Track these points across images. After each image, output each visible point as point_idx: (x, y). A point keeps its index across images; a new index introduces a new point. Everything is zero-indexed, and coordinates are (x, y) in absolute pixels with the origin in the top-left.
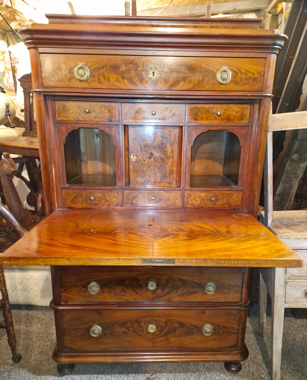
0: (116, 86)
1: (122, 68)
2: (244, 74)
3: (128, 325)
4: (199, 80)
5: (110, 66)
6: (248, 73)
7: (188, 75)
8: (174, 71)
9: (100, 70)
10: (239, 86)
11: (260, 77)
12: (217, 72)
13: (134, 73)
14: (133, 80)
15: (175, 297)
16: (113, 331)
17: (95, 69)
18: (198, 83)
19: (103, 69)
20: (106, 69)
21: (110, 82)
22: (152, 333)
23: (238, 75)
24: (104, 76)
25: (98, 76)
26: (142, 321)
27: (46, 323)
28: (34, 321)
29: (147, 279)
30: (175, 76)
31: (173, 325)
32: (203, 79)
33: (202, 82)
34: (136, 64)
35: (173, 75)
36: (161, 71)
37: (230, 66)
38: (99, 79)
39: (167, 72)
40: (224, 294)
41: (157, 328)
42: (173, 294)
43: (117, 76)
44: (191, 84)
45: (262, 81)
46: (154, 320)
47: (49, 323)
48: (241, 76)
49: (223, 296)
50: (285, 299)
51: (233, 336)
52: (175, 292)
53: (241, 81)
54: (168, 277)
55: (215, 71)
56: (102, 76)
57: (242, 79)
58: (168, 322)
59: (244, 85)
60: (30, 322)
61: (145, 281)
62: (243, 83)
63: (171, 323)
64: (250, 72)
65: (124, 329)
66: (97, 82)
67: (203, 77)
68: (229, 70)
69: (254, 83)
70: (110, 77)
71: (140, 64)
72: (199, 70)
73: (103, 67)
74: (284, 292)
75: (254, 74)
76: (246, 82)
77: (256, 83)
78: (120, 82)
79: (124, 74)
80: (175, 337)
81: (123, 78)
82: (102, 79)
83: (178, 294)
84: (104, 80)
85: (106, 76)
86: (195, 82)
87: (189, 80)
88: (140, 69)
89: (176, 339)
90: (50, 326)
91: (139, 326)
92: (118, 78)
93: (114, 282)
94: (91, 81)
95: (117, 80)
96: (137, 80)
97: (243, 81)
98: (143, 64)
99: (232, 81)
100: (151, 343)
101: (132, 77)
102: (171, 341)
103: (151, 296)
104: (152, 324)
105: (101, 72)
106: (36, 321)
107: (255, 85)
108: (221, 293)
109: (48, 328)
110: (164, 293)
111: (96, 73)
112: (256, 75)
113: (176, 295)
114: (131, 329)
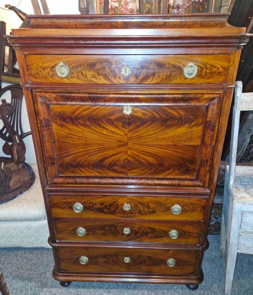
0: (93, 82)
1: (98, 66)
2: (209, 69)
3: (109, 257)
4: (167, 75)
5: (87, 65)
6: (213, 68)
7: (157, 71)
8: (145, 68)
9: (78, 68)
10: (204, 79)
11: (224, 71)
12: (184, 68)
13: (109, 70)
14: (107, 76)
15: (145, 239)
16: (97, 261)
17: (73, 68)
18: (166, 77)
19: (80, 68)
20: (83, 67)
21: (87, 78)
22: (127, 263)
23: (203, 70)
24: (82, 73)
25: (77, 73)
26: (120, 255)
27: (34, 263)
28: (23, 262)
29: (123, 227)
30: (145, 72)
31: (144, 258)
32: (171, 74)
33: (170, 77)
34: (110, 62)
35: (144, 71)
36: (132, 68)
37: (197, 62)
38: (77, 76)
39: (138, 68)
40: (185, 239)
41: (131, 260)
42: (143, 237)
43: (93, 73)
44: (159, 79)
45: (226, 75)
46: (129, 255)
47: (37, 263)
48: (206, 70)
49: (184, 240)
50: (238, 246)
51: (191, 267)
52: (145, 236)
53: (206, 75)
54: (140, 226)
55: (182, 67)
56: (80, 73)
57: (207, 73)
58: (140, 256)
59: (208, 79)
60: (20, 263)
61: (121, 228)
62: (208, 77)
63: (142, 257)
64: (215, 67)
65: (106, 259)
66: (76, 78)
67: (171, 72)
68: (195, 66)
69: (219, 76)
70: (87, 74)
71: (113, 62)
72: (167, 66)
73: (81, 66)
74: (238, 241)
75: (218, 68)
76: (211, 76)
77: (220, 76)
78: (96, 78)
79: (100, 71)
80: (146, 266)
81: (99, 74)
82: (80, 75)
83: (148, 237)
84: (82, 76)
85: (84, 73)
86: (163, 77)
87: (158, 75)
88: (114, 66)
89: (146, 267)
90: (38, 266)
91: (117, 258)
92: (95, 75)
93: (97, 228)
94: (70, 78)
95: (94, 76)
96: (111, 76)
97: (208, 75)
98: (116, 62)
99: (197, 76)
100: (127, 270)
101: (107, 73)
102: (142, 268)
103: (126, 238)
104: (127, 257)
105: (79, 69)
106: (25, 261)
107: (219, 78)
108: (182, 238)
109: (37, 268)
110: (137, 236)
111: (75, 71)
112: (221, 70)
113: (146, 238)
114: (111, 260)
